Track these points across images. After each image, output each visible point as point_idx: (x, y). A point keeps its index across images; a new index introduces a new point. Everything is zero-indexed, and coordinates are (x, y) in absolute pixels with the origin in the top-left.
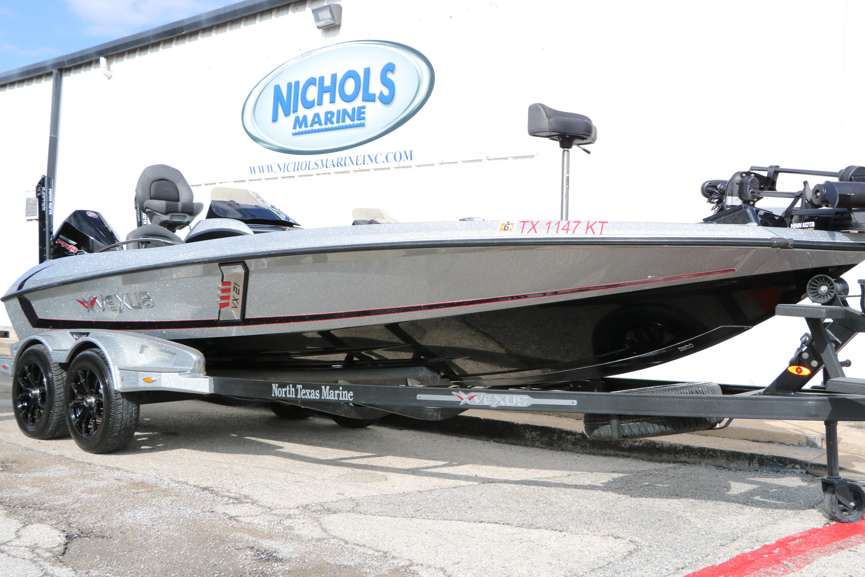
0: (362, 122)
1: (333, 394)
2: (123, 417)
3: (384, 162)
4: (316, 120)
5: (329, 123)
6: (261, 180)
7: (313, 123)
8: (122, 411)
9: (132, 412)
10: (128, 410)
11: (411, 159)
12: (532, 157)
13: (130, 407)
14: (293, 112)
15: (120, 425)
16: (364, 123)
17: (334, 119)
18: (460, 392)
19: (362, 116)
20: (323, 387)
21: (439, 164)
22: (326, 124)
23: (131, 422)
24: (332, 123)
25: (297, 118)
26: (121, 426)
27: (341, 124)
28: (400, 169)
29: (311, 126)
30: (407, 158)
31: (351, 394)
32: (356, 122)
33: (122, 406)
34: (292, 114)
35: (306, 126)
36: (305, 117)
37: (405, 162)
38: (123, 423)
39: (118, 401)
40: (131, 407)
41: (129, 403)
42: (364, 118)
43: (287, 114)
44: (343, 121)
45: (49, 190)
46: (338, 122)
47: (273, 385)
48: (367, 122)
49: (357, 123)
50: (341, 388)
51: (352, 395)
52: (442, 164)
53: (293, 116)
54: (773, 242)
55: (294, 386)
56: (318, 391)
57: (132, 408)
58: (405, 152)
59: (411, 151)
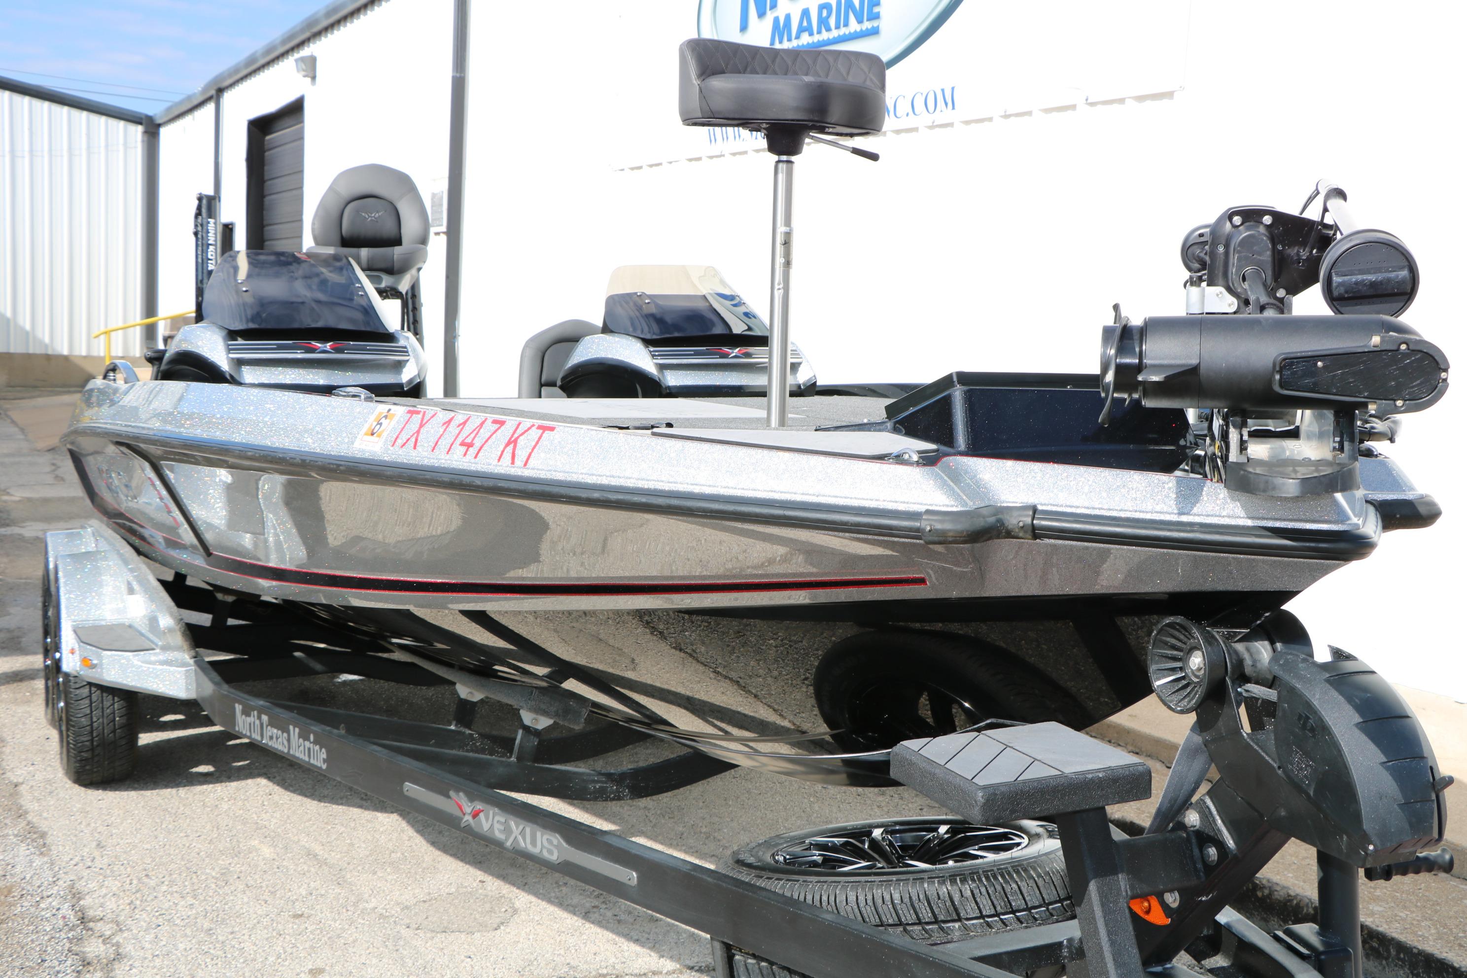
0: (875, 23)
1: (302, 748)
2: (92, 723)
3: (907, 115)
4: (805, 24)
5: (823, 30)
6: (724, 156)
7: (801, 30)
8: (88, 712)
9: (114, 713)
10: (103, 708)
11: (953, 108)
12: (1170, 95)
13: (107, 704)
14: (771, 9)
15: (90, 738)
16: (878, 27)
17: (832, 22)
18: (461, 794)
19: (876, 10)
20: (291, 727)
21: (1002, 117)
22: (819, 32)
23: (114, 731)
24: (828, 29)
25: (776, 20)
26: (92, 741)
27: (843, 31)
28: (937, 129)
29: (798, 37)
30: (946, 104)
31: (323, 755)
32: (867, 25)
33: (87, 701)
34: (768, 12)
35: (789, 40)
36: (788, 17)
37: (944, 115)
38: (95, 735)
39: (78, 692)
40: (109, 704)
41: (105, 695)
42: (877, 17)
43: (761, 14)
44: (846, 25)
45: (209, 223)
46: (838, 27)
47: (237, 705)
48: (884, 24)
49: (867, 29)
50: (312, 737)
51: (325, 756)
52: (1007, 116)
53: (770, 16)
54: (923, 526)
55: (259, 718)
56: (285, 735)
57: (113, 704)
58: (943, 90)
59: (953, 89)
